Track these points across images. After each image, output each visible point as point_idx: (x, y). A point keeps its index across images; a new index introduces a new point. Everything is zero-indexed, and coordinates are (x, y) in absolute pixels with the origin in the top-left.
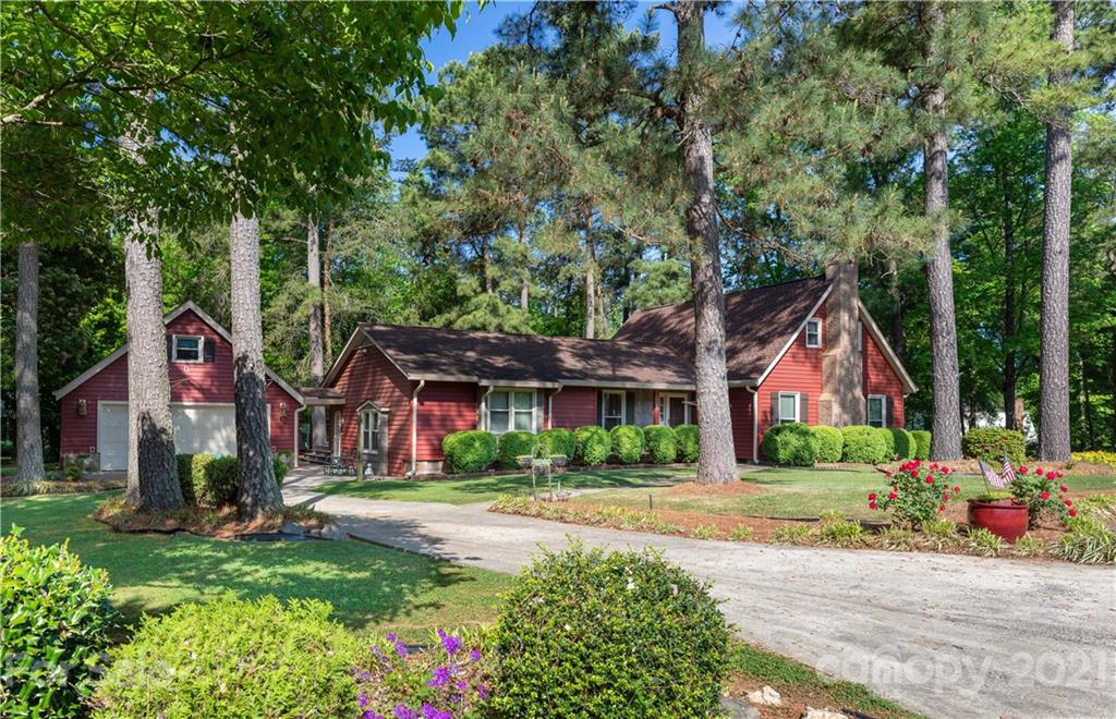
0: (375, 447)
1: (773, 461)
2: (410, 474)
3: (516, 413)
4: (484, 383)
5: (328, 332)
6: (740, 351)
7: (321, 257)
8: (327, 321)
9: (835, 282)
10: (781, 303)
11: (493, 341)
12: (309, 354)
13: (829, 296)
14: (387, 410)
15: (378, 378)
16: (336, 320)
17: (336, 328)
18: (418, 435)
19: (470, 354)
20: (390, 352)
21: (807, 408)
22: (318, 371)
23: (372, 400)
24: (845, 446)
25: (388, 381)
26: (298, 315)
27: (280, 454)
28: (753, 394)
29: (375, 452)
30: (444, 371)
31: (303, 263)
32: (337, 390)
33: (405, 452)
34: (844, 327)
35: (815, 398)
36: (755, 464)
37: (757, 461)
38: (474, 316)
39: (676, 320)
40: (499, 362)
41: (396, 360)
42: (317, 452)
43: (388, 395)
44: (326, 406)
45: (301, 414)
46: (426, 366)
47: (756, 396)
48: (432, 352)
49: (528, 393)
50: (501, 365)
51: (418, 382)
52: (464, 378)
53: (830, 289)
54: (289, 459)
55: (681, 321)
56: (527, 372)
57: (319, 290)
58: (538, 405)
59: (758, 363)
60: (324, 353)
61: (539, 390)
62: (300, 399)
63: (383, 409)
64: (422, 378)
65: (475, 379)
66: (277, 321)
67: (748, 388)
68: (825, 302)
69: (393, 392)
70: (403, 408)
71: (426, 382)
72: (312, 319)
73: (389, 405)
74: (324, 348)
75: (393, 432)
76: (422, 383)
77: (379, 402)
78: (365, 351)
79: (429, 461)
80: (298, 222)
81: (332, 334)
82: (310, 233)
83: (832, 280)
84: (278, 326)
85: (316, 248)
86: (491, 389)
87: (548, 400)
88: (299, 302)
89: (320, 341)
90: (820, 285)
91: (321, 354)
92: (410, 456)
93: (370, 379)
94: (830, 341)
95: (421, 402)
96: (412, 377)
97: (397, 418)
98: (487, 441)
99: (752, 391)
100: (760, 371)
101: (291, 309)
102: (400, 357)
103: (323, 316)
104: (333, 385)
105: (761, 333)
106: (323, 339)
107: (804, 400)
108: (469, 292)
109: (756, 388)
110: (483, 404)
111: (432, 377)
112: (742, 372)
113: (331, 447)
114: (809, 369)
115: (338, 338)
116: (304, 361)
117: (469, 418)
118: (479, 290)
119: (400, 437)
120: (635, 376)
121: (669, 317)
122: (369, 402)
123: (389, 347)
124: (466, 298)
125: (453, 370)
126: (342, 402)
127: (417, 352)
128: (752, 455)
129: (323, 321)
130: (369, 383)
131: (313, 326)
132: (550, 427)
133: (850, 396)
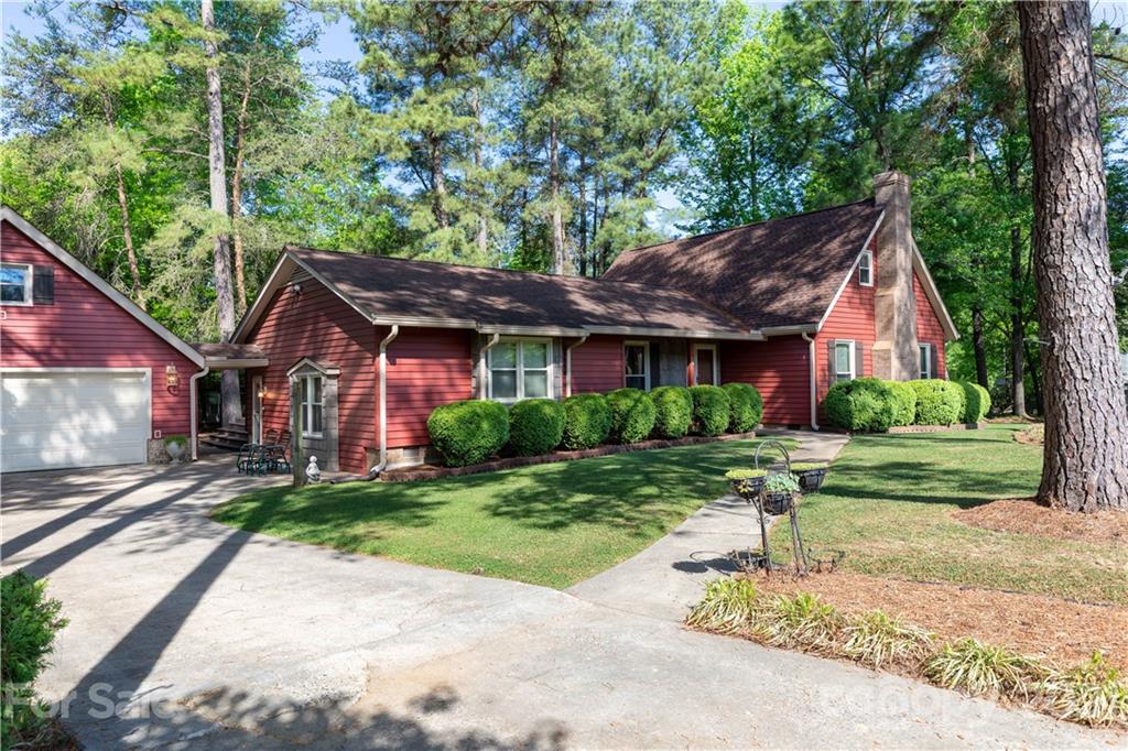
0: (316, 428)
1: (843, 426)
2: (376, 469)
3: (526, 372)
4: (487, 329)
5: (240, 276)
6: (785, 291)
7: (228, 174)
8: (239, 262)
9: (889, 208)
10: (825, 232)
11: (481, 278)
12: (214, 305)
13: (882, 225)
14: (337, 372)
15: (321, 325)
16: (249, 261)
17: (250, 271)
18: (390, 416)
19: (457, 292)
20: (342, 287)
21: (862, 360)
22: (228, 325)
23: (314, 358)
24: (917, 404)
25: (338, 330)
26: (198, 251)
27: (168, 442)
28: (809, 343)
29: (319, 435)
30: (427, 314)
31: (204, 186)
32: (256, 347)
33: (371, 435)
34: (901, 266)
35: (868, 347)
36: (815, 431)
37: (817, 427)
38: (434, 255)
39: (685, 258)
40: (500, 303)
41: (352, 298)
42: (232, 433)
43: (340, 350)
44: (239, 370)
45: (199, 381)
46: (401, 307)
47: (813, 345)
48: (402, 289)
49: (543, 343)
50: (502, 307)
51: (388, 329)
52: (454, 323)
53: (882, 217)
54: (183, 448)
55: (691, 259)
56: (539, 316)
57: (226, 219)
58: (555, 362)
59: (817, 303)
60: (236, 302)
61: (556, 339)
62: (200, 361)
63: (330, 372)
64: (395, 322)
65: (472, 324)
66: (169, 261)
67: (804, 335)
68: (879, 231)
69: (348, 345)
70: (365, 369)
71: (400, 328)
72: (217, 257)
73: (342, 363)
74: (236, 296)
75: (346, 412)
76: (395, 330)
77: (325, 363)
78: (297, 288)
79: (405, 448)
80: (196, 128)
81: (246, 279)
82: (212, 146)
83: (885, 205)
84: (171, 268)
85: (221, 165)
86: (496, 338)
87: (565, 354)
88: (200, 233)
89: (230, 287)
90: (868, 211)
91: (232, 304)
92: (375, 440)
93: (310, 327)
94: (886, 279)
95: (391, 360)
96: (380, 320)
97: (356, 384)
98: (494, 416)
99: (809, 339)
100: (821, 312)
101: (187, 242)
102: (357, 294)
103: (233, 256)
104: (249, 338)
105: (809, 268)
106: (235, 284)
107: (859, 350)
108: (424, 227)
109: (813, 335)
110: (483, 361)
111: (410, 321)
112: (798, 315)
113: (248, 426)
114: (864, 317)
115: (254, 283)
116: (208, 312)
117: (463, 389)
118: (435, 224)
119: (358, 420)
120: (666, 322)
121: (673, 255)
122: (306, 361)
123: (339, 280)
124: (420, 234)
125: (440, 311)
126: (265, 362)
127: (382, 288)
128: (810, 419)
129: (233, 263)
130: (307, 334)
131: (219, 266)
132: (569, 395)
133: (907, 348)
